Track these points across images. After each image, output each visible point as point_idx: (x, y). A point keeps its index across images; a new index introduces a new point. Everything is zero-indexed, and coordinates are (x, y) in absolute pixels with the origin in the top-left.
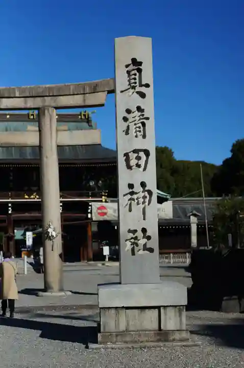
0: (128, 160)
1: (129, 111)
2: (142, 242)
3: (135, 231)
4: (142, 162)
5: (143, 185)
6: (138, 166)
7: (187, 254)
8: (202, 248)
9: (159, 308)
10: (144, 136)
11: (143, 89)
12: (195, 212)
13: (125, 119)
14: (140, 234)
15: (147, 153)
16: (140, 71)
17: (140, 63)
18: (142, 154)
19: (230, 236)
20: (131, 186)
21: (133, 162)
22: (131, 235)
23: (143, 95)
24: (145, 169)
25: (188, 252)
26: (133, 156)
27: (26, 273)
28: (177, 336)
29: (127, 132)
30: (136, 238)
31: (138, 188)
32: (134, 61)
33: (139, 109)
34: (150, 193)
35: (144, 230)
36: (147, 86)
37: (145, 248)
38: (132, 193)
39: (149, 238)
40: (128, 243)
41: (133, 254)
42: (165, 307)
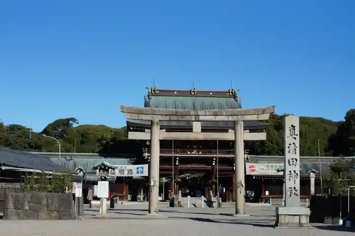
0: (289, 162)
1: (290, 144)
2: (294, 192)
3: (291, 188)
4: (294, 163)
5: (295, 171)
6: (293, 164)
7: (307, 199)
8: (317, 195)
9: (300, 215)
10: (295, 154)
11: (295, 136)
12: (313, 170)
13: (289, 147)
14: (293, 189)
15: (296, 160)
16: (294, 129)
17: (294, 127)
18: (294, 160)
19: (329, 190)
20: (290, 172)
21: (291, 163)
22: (290, 189)
23: (295, 138)
24: (295, 166)
25: (308, 198)
26: (291, 161)
27: (203, 207)
28: (306, 225)
29: (289, 152)
30: (291, 191)
31: (293, 172)
32: (292, 126)
33: (294, 143)
34: (297, 174)
35: (295, 188)
36: (297, 135)
37: (295, 194)
38: (290, 174)
39: (296, 191)
40: (289, 192)
41: (291, 196)
42: (302, 215)
